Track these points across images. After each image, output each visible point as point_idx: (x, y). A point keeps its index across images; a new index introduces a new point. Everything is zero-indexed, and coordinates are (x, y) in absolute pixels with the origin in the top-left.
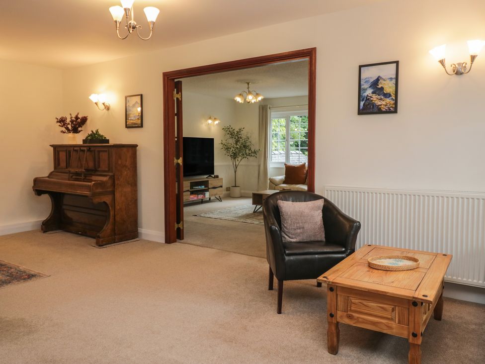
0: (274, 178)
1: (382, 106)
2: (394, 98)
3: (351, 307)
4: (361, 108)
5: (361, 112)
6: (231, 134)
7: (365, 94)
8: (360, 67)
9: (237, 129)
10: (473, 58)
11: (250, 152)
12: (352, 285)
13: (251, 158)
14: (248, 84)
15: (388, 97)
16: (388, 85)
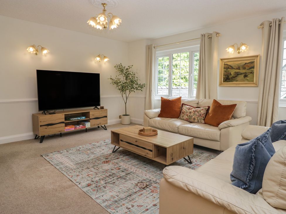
0: (149, 111)
9: (126, 67)
11: (137, 86)
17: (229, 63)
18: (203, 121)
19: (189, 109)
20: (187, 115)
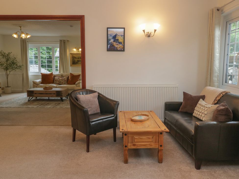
0: (35, 81)
1: (118, 48)
2: (123, 44)
3: (134, 141)
4: (108, 48)
5: (108, 50)
6: (3, 56)
7: (110, 42)
8: (108, 28)
9: (7, 53)
10: (155, 31)
11: (17, 66)
12: (137, 131)
13: (17, 70)
14: (21, 27)
15: (121, 44)
16: (120, 38)
17: (74, 56)
18: (67, 83)
19: (59, 78)
20: (58, 81)
